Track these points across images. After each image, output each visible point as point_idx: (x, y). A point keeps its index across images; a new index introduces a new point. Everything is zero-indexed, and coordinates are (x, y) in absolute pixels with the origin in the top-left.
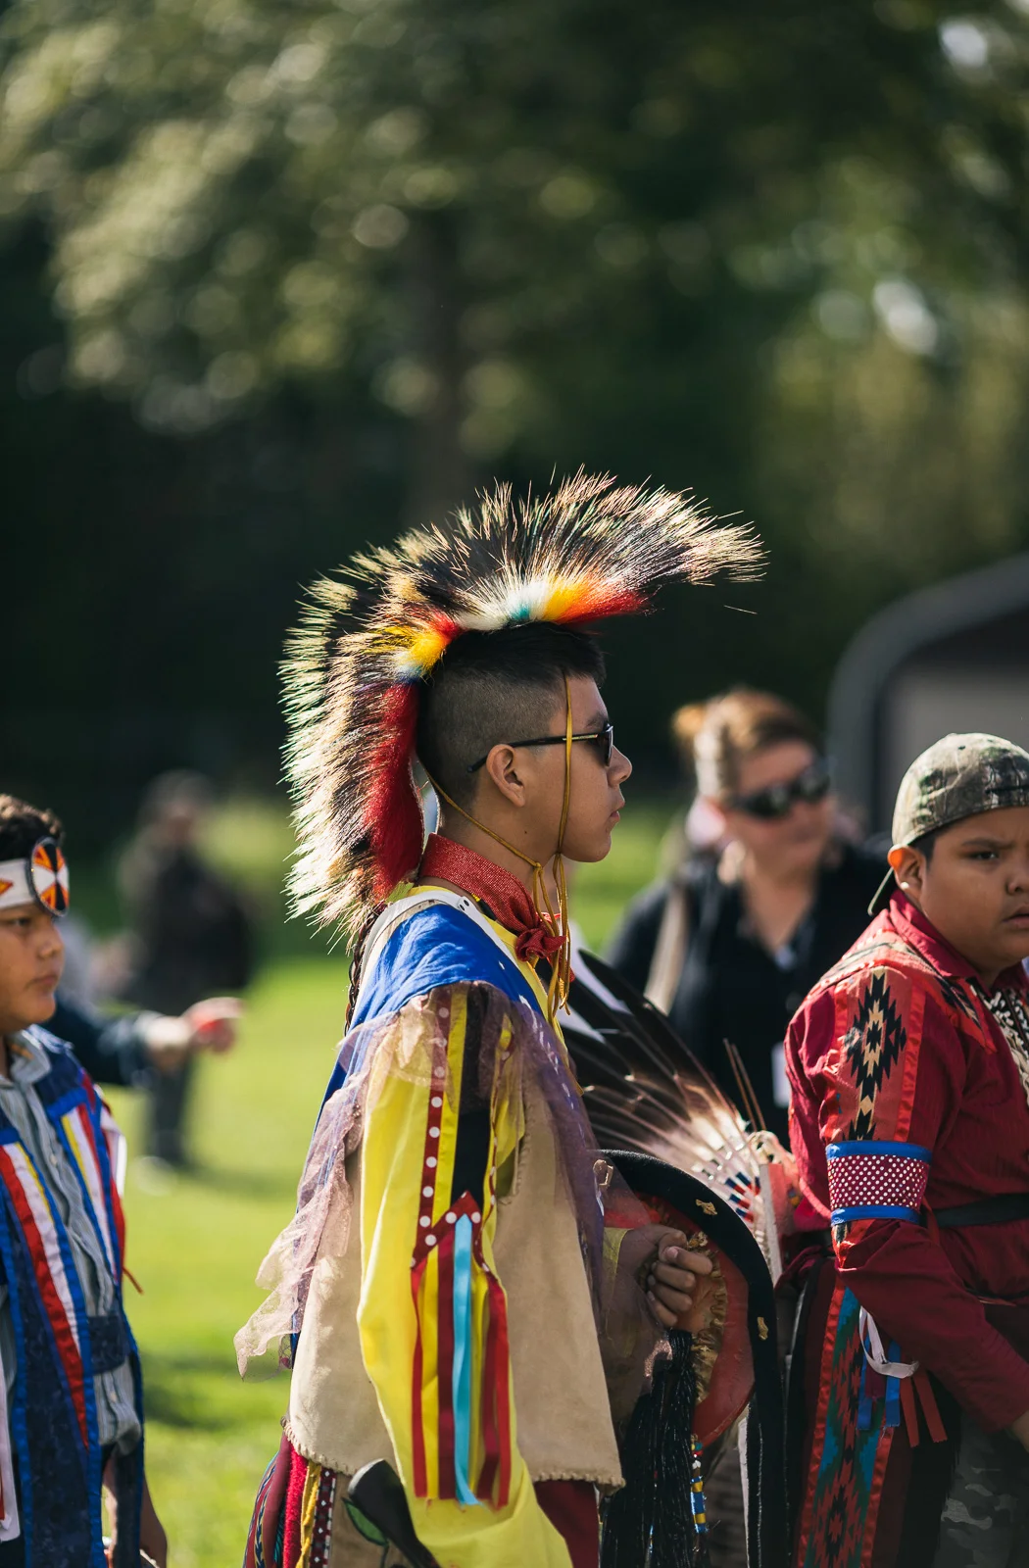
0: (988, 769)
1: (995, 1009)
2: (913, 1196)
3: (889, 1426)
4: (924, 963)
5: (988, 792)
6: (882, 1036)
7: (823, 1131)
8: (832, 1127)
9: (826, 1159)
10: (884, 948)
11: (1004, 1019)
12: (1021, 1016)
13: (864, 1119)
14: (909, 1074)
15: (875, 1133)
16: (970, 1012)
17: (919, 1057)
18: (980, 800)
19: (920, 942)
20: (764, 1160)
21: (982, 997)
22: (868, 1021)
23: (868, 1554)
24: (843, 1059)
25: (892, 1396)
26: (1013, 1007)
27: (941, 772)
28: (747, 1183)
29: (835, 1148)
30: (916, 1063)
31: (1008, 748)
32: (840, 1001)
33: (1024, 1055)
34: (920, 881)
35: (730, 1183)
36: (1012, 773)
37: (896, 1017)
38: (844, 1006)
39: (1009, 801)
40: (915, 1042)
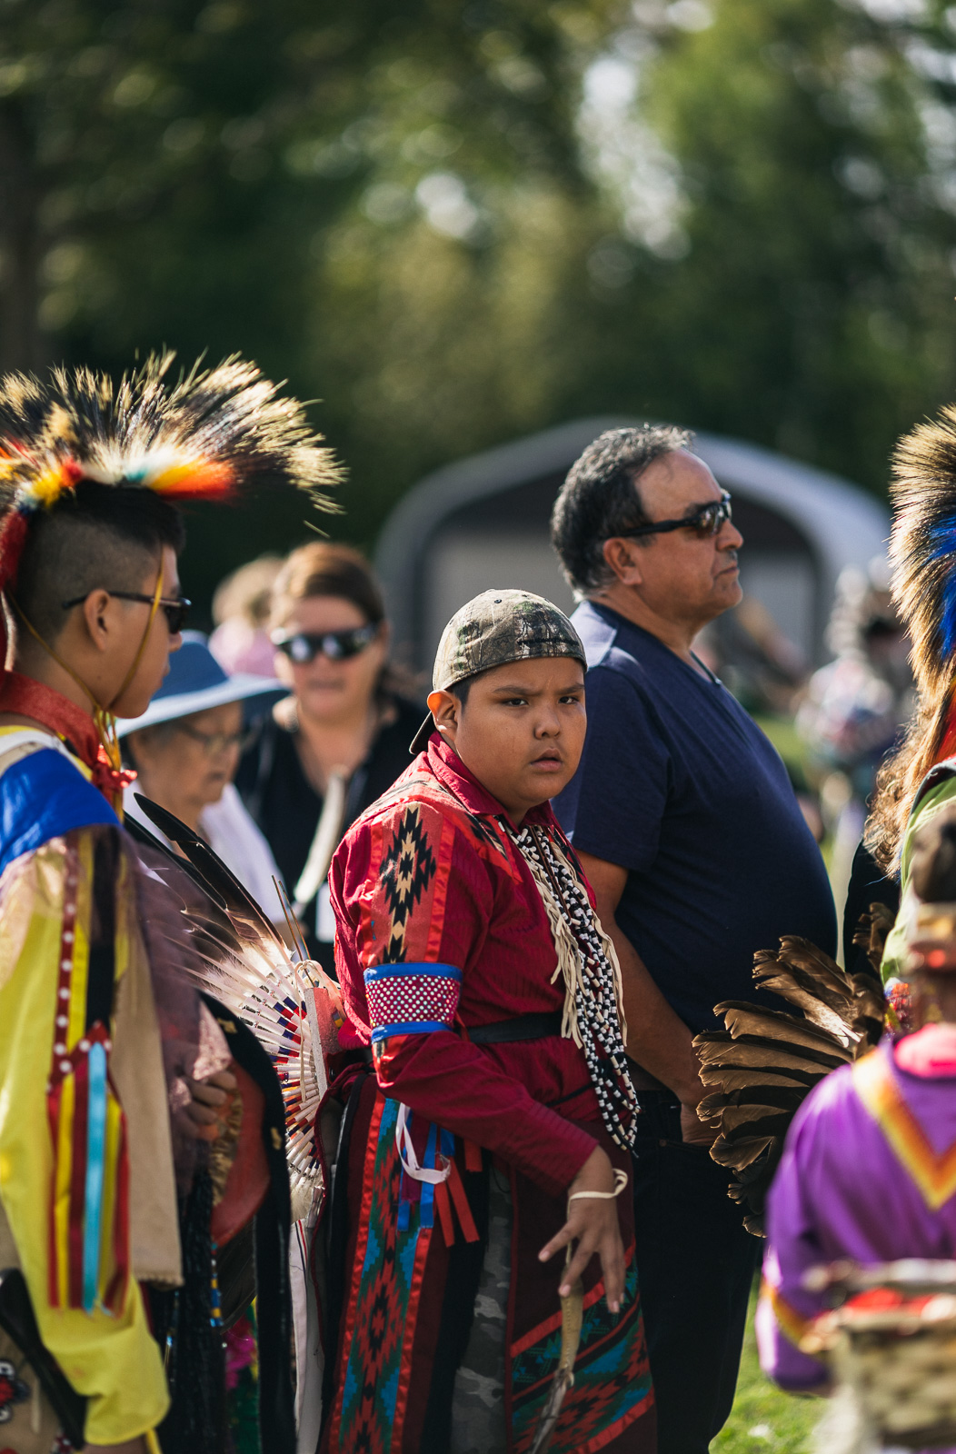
0: (521, 621)
1: (521, 844)
2: (444, 1011)
3: (425, 1227)
4: (455, 801)
5: (520, 643)
6: (413, 865)
7: (360, 956)
8: (368, 953)
9: (364, 983)
10: (419, 785)
11: (530, 853)
12: (547, 851)
13: (396, 944)
14: (438, 901)
15: (407, 956)
16: (498, 846)
17: (449, 883)
18: (512, 650)
19: (452, 781)
20: (309, 985)
21: (510, 833)
22: (401, 851)
23: (409, 1347)
24: (378, 888)
25: (427, 1199)
26: (540, 843)
27: (478, 624)
28: (295, 1008)
29: (373, 972)
30: (445, 890)
31: (541, 603)
32: (375, 832)
33: (548, 887)
34: (456, 723)
35: (278, 1007)
36: (543, 627)
37: (427, 848)
38: (380, 837)
39: (539, 653)
40: (444, 870)
